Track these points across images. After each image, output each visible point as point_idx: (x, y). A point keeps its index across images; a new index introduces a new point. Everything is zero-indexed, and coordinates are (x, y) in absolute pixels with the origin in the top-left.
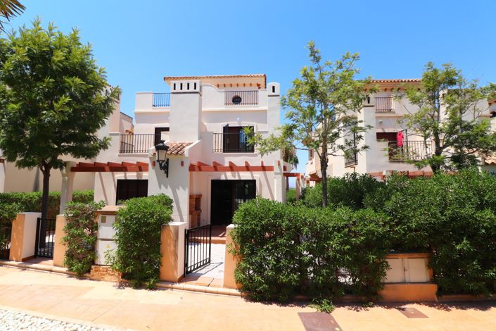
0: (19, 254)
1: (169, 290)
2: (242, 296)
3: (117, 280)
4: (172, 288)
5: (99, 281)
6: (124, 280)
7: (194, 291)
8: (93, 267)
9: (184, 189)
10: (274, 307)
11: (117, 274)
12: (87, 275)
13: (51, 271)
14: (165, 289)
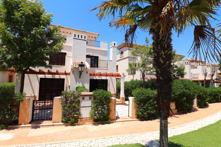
0: (26, 120)
1: (114, 123)
2: (138, 120)
3: (92, 123)
4: (115, 122)
5: (82, 125)
6: (95, 122)
7: (123, 121)
8: (79, 120)
9: (88, 84)
10: (149, 121)
11: (91, 121)
12: (76, 123)
13: (53, 125)
14: (113, 123)
